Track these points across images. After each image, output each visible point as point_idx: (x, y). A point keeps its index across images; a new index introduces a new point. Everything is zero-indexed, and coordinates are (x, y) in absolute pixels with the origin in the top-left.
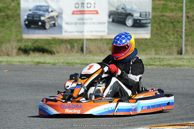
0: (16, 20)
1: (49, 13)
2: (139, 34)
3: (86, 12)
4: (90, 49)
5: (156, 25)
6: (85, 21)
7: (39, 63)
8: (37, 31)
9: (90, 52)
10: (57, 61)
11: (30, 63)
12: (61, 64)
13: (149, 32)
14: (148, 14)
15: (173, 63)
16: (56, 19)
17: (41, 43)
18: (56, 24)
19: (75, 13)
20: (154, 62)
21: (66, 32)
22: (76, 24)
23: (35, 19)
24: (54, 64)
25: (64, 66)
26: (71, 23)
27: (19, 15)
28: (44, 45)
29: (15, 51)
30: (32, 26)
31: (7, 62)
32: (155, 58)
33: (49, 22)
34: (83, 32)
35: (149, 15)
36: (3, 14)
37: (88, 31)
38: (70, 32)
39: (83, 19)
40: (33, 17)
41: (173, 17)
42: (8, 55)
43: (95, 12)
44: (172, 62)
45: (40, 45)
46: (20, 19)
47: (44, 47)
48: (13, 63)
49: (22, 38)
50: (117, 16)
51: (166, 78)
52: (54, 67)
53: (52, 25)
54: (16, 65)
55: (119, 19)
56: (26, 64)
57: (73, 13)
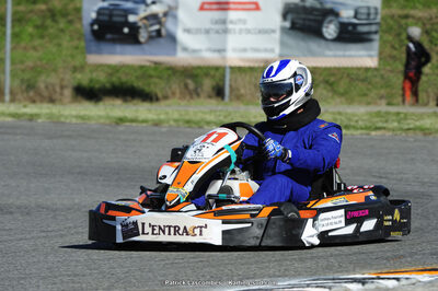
0: (70, 22)
1: (147, 5)
2: (350, 56)
3: (232, 6)
4: (238, 90)
5: (390, 38)
6: (230, 26)
7: (121, 120)
8: (118, 48)
9: (238, 97)
10: (162, 117)
11: (102, 121)
12: (172, 123)
13: (375, 52)
14: (372, 11)
15: (428, 126)
16: (163, 19)
17: (127, 74)
18: (163, 32)
19: (206, 6)
20: (386, 121)
21: (185, 49)
22: (207, 32)
23: (116, 19)
24: (157, 124)
25: (178, 127)
26: (198, 31)
27: (78, 10)
28: (133, 79)
29: (68, 92)
30: (109, 36)
31: (50, 116)
32: (388, 113)
33: (146, 27)
34: (224, 50)
35: (376, 14)
36: (43, 7)
37: (234, 50)
38: (194, 51)
39: (224, 22)
40: (111, 16)
41: (431, 19)
42: (52, 101)
43: (253, 6)
44: (427, 123)
45: (124, 79)
46: (80, 19)
47: (135, 85)
48: (63, 119)
49: (86, 63)
50: (303, 16)
51: (412, 159)
52: (156, 129)
53: (154, 34)
54: (70, 124)
55: (307, 23)
56: (93, 122)
57: (202, 8)
